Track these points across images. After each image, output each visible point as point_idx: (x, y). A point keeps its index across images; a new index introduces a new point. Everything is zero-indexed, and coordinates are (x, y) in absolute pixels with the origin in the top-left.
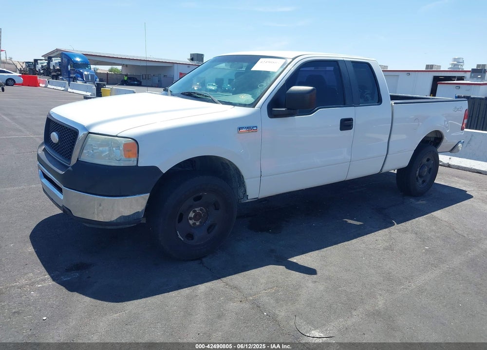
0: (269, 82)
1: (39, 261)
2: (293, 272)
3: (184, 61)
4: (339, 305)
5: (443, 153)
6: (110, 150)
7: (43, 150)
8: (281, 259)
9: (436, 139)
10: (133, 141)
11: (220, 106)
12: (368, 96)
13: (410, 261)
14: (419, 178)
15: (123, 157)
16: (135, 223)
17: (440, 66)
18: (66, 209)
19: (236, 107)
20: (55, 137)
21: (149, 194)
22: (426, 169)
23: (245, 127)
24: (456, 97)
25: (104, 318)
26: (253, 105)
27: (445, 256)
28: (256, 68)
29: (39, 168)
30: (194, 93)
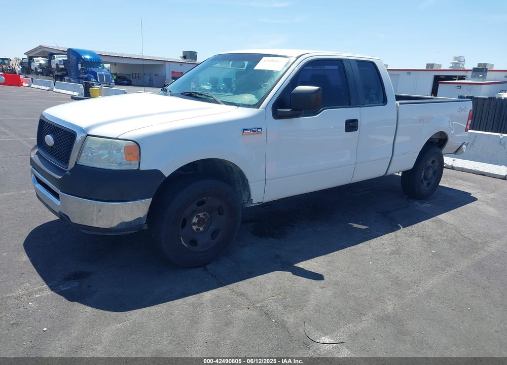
0: (273, 82)
1: (35, 270)
2: (300, 277)
3: (177, 60)
4: (348, 310)
5: (448, 154)
6: (110, 153)
7: (36, 154)
8: (287, 265)
9: (440, 140)
10: (135, 144)
11: (224, 106)
12: (373, 96)
13: (418, 265)
14: (424, 181)
15: (124, 161)
16: (136, 230)
17: (441, 65)
18: (63, 215)
19: (239, 107)
20: (49, 139)
21: (151, 199)
22: (431, 172)
23: (249, 129)
24: (459, 98)
25: (107, 328)
26: (257, 106)
27: (452, 260)
28: (259, 67)
29: (32, 172)
30: (196, 93)
